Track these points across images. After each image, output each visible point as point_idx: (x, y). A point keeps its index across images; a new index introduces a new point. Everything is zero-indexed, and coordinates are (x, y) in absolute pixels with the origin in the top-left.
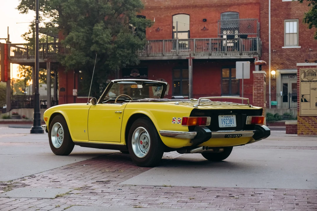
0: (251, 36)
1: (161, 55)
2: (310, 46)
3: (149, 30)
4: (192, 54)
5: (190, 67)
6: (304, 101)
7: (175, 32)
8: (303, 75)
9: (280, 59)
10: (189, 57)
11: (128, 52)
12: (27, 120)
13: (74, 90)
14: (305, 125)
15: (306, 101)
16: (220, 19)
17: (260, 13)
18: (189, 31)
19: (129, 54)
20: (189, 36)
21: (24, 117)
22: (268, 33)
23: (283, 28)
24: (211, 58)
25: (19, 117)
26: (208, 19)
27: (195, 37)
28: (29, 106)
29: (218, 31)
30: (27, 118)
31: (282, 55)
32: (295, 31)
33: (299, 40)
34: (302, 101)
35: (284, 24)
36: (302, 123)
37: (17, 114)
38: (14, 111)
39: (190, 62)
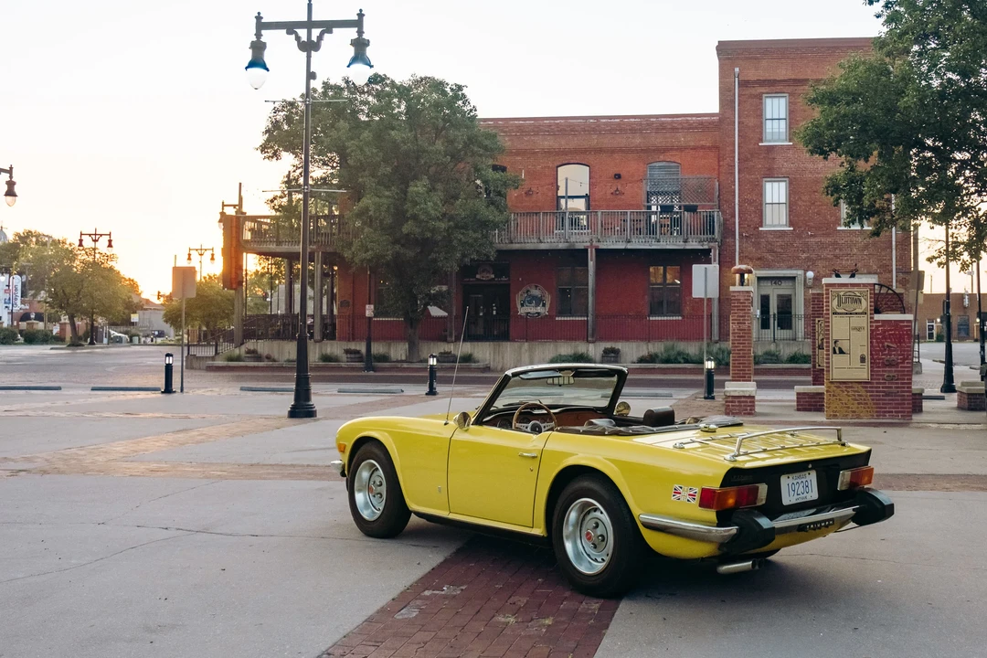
0: (703, 207)
1: (536, 241)
2: (810, 228)
3: (513, 194)
4: (594, 240)
5: (591, 264)
6: (837, 352)
7: (563, 197)
8: (835, 303)
9: (757, 250)
10: (589, 244)
11: (475, 235)
12: (276, 364)
13: (367, 306)
14: (840, 400)
15: (841, 352)
16: (646, 175)
17: (719, 166)
18: (587, 197)
19: (476, 240)
20: (588, 207)
21: (268, 358)
22: (734, 202)
23: (761, 194)
24: (630, 246)
25: (258, 358)
26: (623, 174)
27: (599, 207)
28: (279, 336)
29: (644, 197)
30: (274, 361)
31: (759, 243)
32: (783, 199)
33: (790, 215)
34: (835, 352)
35: (762, 186)
36: (834, 396)
37: (254, 352)
38: (251, 345)
39: (591, 255)
